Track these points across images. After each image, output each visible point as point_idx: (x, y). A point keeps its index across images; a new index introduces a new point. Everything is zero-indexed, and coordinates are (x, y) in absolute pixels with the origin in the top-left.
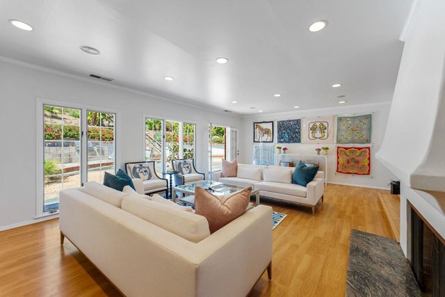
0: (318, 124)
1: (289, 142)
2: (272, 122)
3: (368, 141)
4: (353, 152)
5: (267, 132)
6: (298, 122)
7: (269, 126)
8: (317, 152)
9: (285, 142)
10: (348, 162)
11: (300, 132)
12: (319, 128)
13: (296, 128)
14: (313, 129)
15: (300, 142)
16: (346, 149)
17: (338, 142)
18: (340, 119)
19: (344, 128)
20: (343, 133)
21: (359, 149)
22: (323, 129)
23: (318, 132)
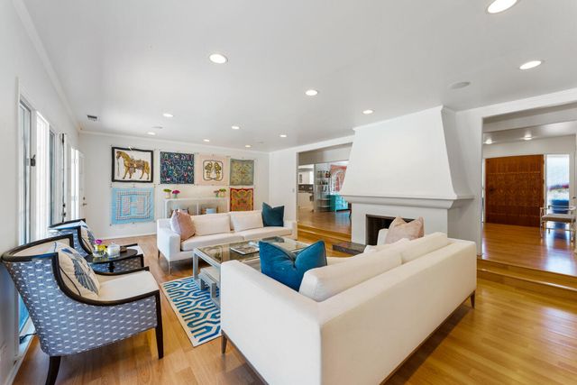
0: (213, 163)
1: (178, 183)
2: (152, 152)
3: (252, 183)
4: (242, 193)
5: (142, 166)
6: (191, 158)
7: (146, 157)
8: (215, 194)
9: (172, 181)
10: (239, 204)
11: (193, 171)
12: (214, 167)
13: (189, 165)
14: (208, 168)
15: (193, 182)
16: (238, 190)
17: (232, 183)
18: (233, 161)
19: (235, 170)
20: (235, 175)
21: (247, 190)
22: (218, 169)
23: (213, 173)
